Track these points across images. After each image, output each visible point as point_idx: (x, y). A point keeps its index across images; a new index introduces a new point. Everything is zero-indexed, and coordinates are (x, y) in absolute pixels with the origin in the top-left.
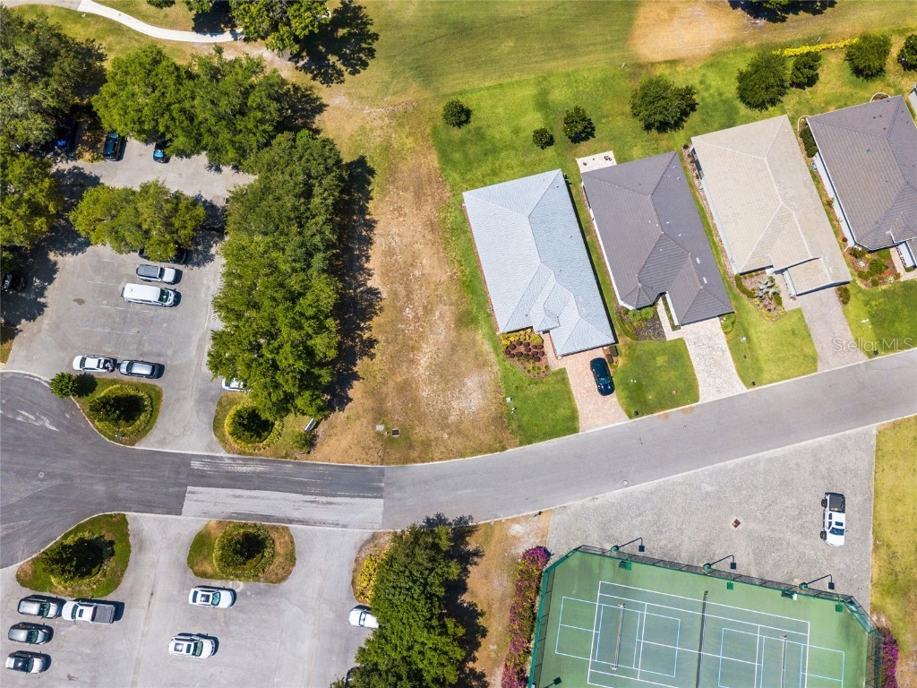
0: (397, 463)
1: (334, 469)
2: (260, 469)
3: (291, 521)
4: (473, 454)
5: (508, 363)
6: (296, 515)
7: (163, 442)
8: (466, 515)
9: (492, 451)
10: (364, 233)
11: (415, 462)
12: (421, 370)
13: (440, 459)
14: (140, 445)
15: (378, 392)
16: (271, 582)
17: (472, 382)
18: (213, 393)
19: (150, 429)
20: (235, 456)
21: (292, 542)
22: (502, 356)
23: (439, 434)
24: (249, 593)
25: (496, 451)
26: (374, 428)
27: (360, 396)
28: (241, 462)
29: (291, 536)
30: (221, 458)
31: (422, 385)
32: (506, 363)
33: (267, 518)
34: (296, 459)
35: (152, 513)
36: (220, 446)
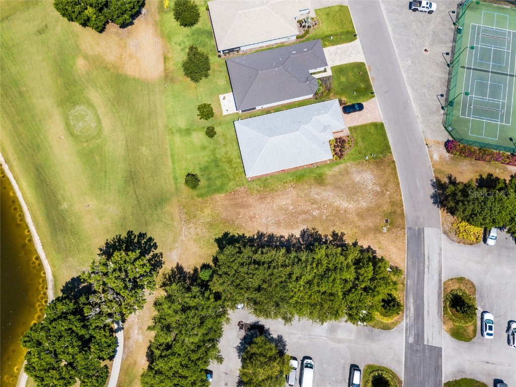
0: (404, 220)
1: (409, 256)
2: (411, 300)
3: (440, 280)
4: (397, 178)
5: (346, 157)
6: (436, 278)
7: (399, 362)
8: (430, 183)
9: (395, 168)
10: (266, 239)
11: (403, 210)
12: (351, 206)
13: (401, 196)
14: (402, 378)
15: (364, 230)
16: (475, 291)
17: (357, 178)
18: (367, 331)
19: (391, 371)
20: (405, 315)
21: (452, 279)
22: (342, 160)
23: (387, 196)
24: (482, 304)
25: (395, 165)
26: (385, 233)
27: (367, 242)
28: (408, 312)
29: (449, 280)
30: (407, 324)
31: (360, 206)
32: (346, 159)
33: (439, 294)
34: (404, 278)
35: (442, 366)
36: (399, 325)
